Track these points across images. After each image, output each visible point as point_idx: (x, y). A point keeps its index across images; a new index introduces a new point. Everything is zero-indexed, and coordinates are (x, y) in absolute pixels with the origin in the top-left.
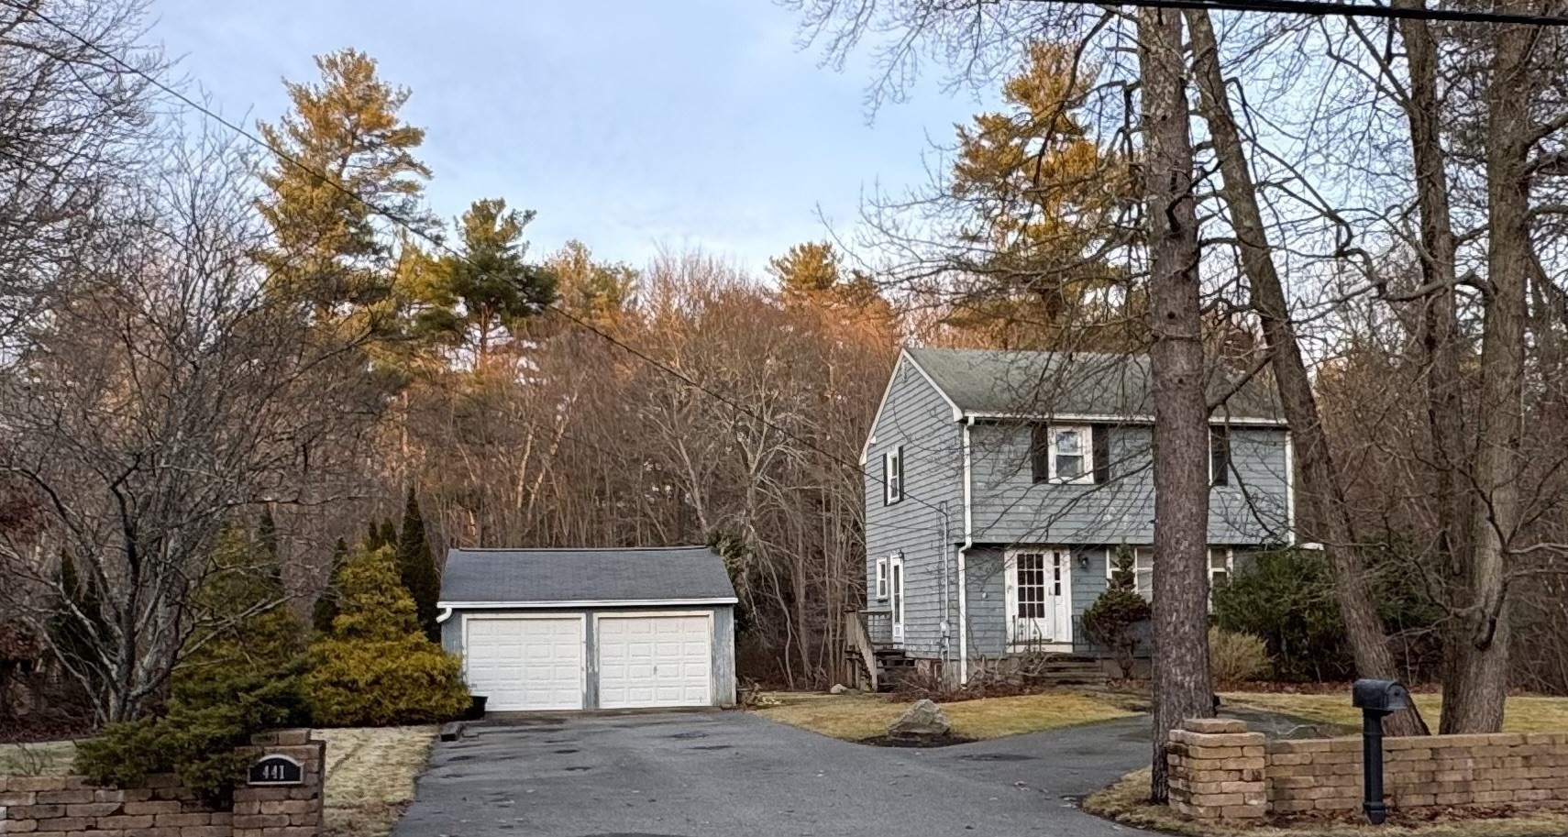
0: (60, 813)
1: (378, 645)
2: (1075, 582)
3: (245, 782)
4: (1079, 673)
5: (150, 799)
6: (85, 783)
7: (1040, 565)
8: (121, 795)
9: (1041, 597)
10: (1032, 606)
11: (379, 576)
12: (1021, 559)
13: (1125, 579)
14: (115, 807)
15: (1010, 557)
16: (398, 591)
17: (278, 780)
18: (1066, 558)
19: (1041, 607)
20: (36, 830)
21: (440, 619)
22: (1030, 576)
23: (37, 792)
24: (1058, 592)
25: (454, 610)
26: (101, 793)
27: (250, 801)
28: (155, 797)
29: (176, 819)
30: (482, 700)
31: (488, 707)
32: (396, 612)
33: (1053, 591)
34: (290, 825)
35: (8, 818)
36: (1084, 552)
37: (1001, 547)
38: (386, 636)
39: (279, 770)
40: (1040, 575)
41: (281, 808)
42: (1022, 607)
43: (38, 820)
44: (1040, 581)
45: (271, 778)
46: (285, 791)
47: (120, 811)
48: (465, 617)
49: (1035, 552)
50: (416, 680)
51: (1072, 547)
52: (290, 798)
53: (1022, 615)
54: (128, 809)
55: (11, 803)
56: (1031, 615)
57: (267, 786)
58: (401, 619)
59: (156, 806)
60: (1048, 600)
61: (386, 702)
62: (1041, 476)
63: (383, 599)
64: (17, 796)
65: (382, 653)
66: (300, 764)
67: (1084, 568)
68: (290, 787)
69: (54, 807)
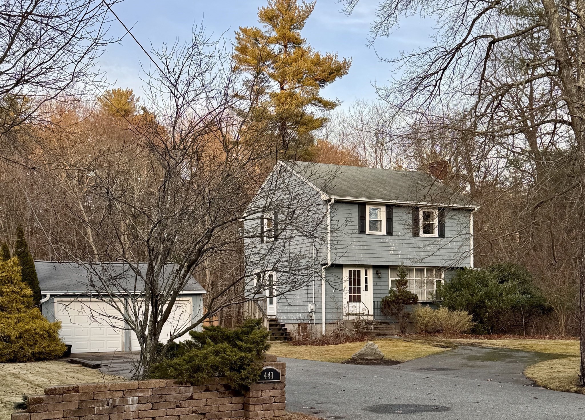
0: (163, 400)
1: (17, 315)
2: (375, 284)
3: (256, 380)
4: (385, 330)
5: (204, 391)
6: (175, 383)
7: (359, 276)
8: (191, 388)
9: (359, 292)
10: (355, 298)
11: (13, 276)
12: (350, 272)
13: (402, 283)
14: (189, 395)
15: (346, 272)
16: (23, 285)
17: (271, 379)
18: (371, 272)
19: (359, 297)
20: (152, 409)
21: (43, 300)
22: (355, 281)
23: (152, 388)
24: (366, 290)
25: (51, 296)
26: (183, 388)
27: (257, 390)
28: (207, 390)
29: (216, 401)
30: (70, 347)
31: (73, 351)
32: (22, 297)
33: (364, 289)
34: (274, 402)
35: (138, 403)
36: (379, 269)
37: (340, 266)
38: (19, 310)
39: (271, 374)
40: (359, 281)
41: (270, 394)
42: (350, 297)
43: (152, 403)
44: (359, 284)
45: (268, 379)
46: (272, 385)
47: (191, 398)
48: (56, 300)
49: (357, 269)
50: (41, 336)
51: (374, 267)
52: (274, 389)
53: (351, 301)
54: (195, 396)
55: (141, 394)
56: (355, 301)
57: (265, 383)
58: (25, 300)
59: (208, 394)
60: (363, 293)
61: (26, 348)
62: (362, 231)
63: (14, 289)
64: (143, 391)
65: (19, 320)
66: (280, 371)
67: (379, 278)
68: (274, 383)
69: (161, 397)
